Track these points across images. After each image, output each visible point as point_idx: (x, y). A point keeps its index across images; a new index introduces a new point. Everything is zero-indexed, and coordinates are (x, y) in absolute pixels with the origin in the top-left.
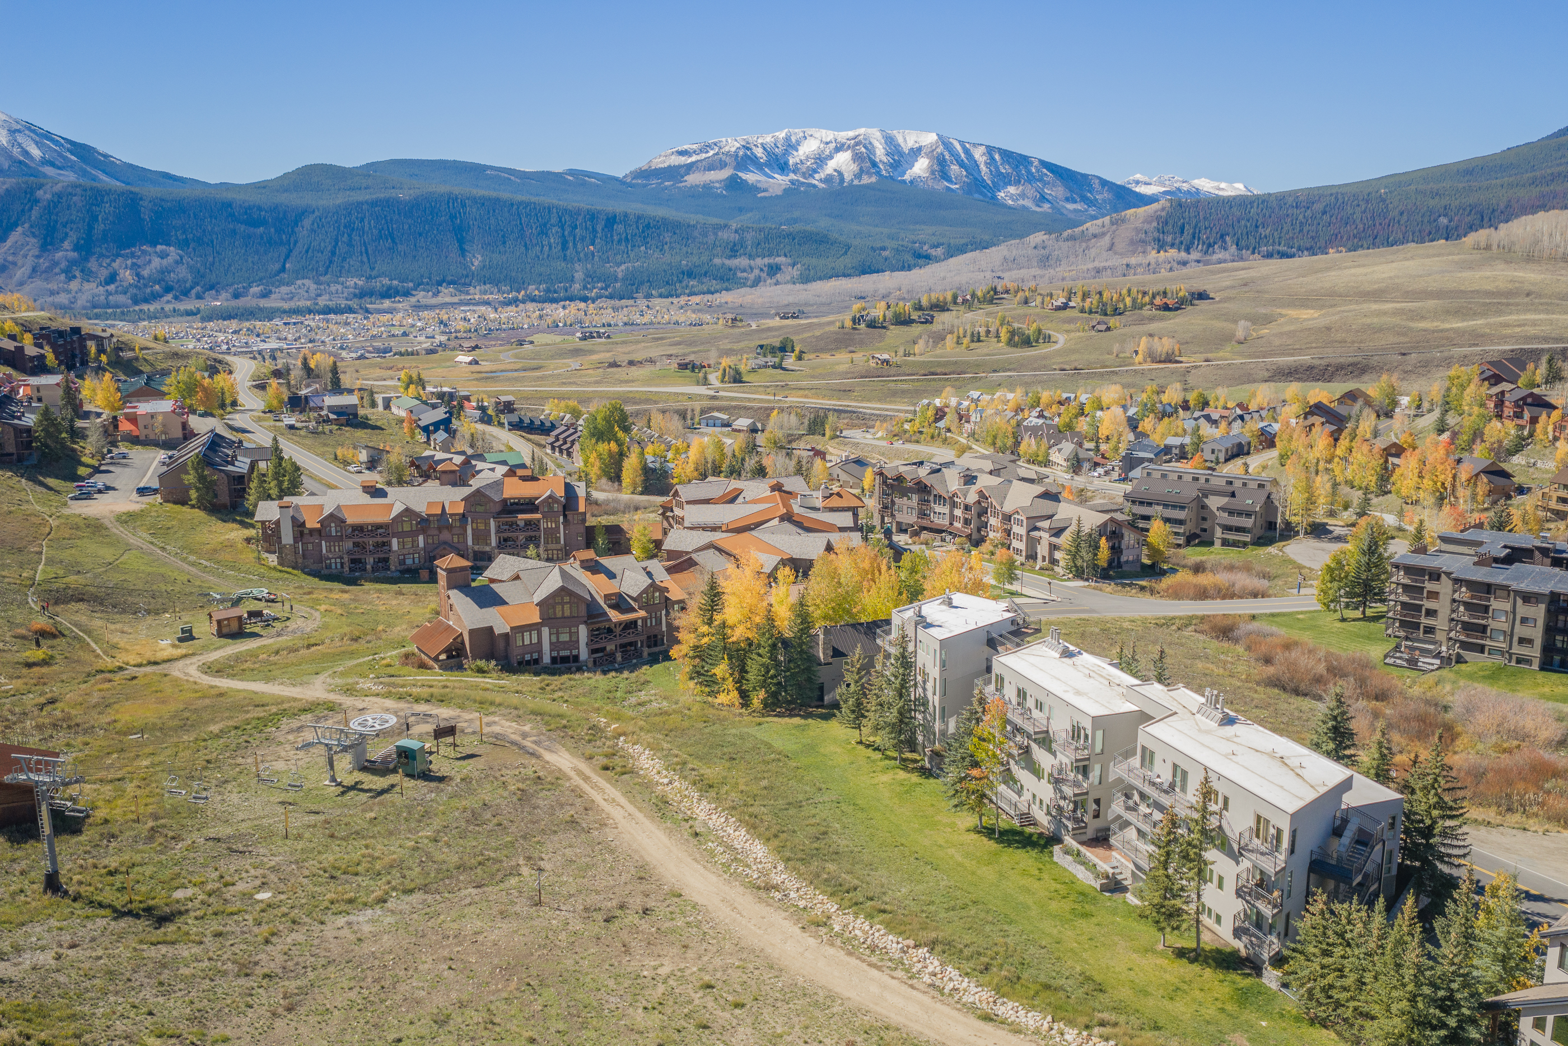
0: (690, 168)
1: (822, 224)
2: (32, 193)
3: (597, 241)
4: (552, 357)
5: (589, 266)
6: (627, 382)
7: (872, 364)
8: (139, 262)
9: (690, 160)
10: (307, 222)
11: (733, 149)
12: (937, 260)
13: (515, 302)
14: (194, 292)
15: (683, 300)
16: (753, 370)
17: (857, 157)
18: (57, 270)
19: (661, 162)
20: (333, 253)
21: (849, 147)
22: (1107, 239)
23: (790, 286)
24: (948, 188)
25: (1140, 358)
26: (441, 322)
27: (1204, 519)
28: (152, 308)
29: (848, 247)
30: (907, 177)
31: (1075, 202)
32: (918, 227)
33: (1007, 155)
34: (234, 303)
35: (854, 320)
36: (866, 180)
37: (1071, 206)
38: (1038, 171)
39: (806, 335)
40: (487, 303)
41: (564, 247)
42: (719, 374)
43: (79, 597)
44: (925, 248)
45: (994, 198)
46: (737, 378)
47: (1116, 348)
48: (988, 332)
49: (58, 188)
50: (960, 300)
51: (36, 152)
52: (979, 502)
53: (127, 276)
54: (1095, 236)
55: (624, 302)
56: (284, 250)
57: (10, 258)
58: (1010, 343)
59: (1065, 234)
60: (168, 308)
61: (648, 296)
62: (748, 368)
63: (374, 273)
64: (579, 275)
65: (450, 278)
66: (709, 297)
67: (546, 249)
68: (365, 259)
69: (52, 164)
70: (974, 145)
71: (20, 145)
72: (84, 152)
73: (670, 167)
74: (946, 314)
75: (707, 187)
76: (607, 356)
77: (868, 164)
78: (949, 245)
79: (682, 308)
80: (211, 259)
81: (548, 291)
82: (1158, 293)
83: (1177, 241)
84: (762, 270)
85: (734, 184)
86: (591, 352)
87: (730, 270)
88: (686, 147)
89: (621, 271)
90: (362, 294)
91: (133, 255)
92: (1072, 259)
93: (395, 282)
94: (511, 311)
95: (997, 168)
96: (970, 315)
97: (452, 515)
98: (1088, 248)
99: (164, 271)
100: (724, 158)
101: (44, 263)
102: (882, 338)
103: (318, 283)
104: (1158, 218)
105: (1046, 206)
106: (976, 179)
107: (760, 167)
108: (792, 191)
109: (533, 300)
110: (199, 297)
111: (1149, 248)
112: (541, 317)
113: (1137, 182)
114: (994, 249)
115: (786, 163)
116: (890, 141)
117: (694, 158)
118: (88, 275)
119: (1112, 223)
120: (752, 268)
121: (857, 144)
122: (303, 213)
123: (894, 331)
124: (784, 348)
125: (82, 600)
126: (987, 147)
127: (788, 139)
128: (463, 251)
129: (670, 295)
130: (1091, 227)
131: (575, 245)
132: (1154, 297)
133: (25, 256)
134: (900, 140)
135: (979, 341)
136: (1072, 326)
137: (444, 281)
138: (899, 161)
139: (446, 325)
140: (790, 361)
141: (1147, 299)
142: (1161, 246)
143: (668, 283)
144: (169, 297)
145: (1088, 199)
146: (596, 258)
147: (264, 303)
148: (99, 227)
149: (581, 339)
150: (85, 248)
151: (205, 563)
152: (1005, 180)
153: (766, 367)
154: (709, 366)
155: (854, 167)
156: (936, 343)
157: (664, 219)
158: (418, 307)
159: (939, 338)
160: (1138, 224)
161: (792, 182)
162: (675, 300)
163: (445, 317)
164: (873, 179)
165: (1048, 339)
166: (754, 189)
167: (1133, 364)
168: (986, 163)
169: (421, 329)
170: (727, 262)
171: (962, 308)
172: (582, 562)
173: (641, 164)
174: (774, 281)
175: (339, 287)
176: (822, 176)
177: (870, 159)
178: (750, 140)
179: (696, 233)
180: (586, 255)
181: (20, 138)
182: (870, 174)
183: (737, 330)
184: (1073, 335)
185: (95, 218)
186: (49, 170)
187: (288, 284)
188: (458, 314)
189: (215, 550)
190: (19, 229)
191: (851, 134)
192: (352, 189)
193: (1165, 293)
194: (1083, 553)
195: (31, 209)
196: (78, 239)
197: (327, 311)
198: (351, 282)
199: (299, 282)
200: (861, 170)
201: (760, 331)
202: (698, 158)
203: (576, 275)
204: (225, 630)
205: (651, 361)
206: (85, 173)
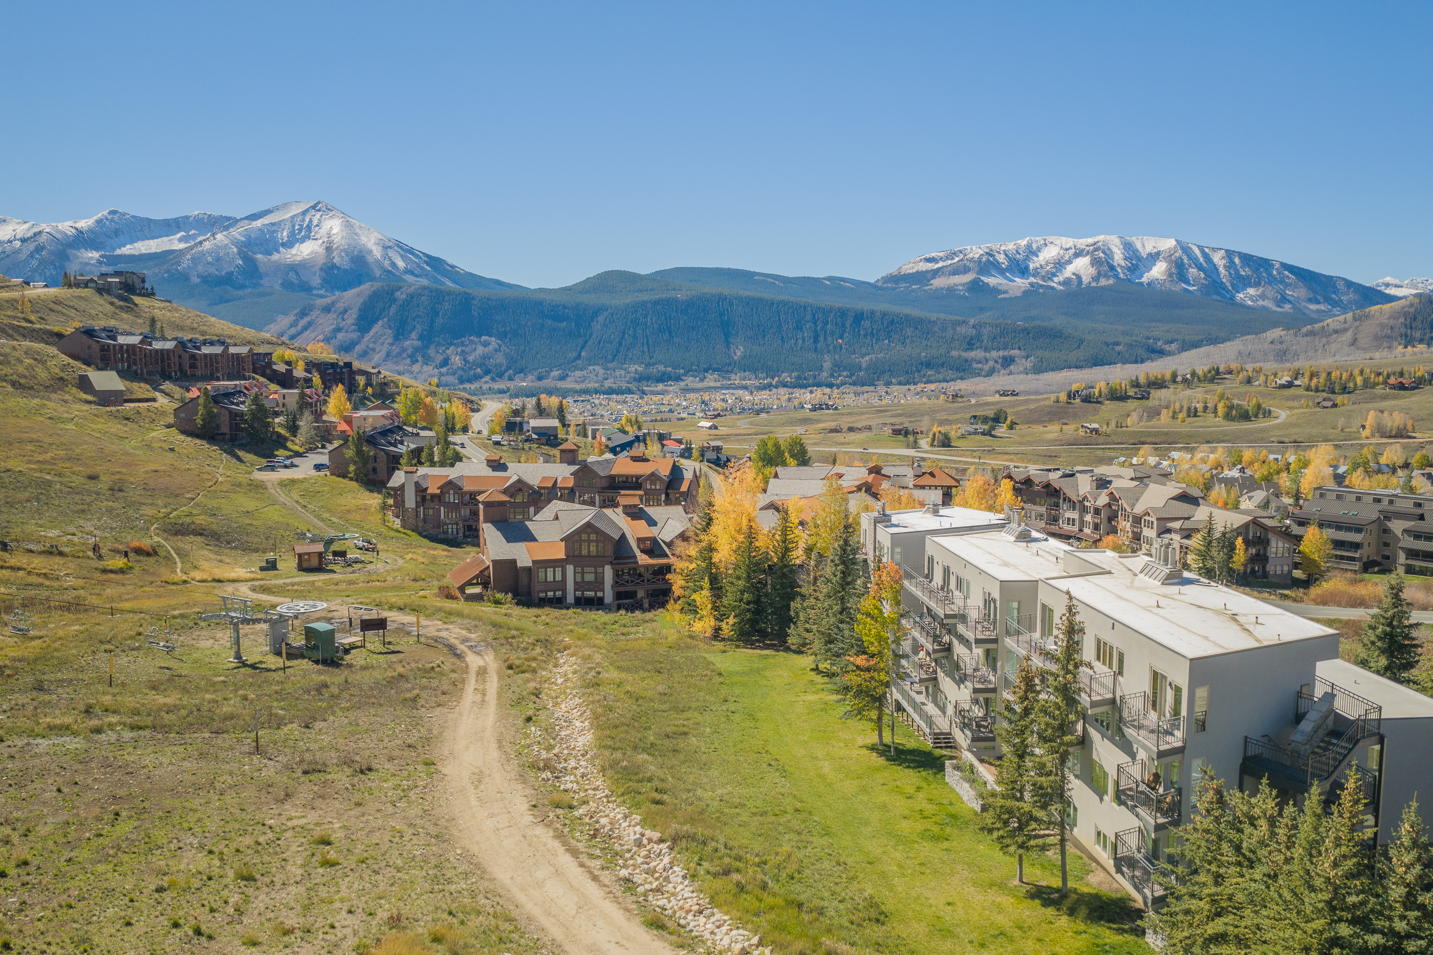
0: (935, 273)
1: (1058, 321)
2: (392, 294)
3: (846, 335)
4: (783, 425)
5: (837, 357)
6: (842, 444)
7: (1081, 432)
8: (467, 349)
9: (936, 266)
10: (601, 319)
11: (977, 256)
12: (1170, 354)
13: (769, 387)
14: (507, 374)
15: (919, 387)
16: (963, 437)
17: (1095, 262)
18: (405, 355)
19: (910, 268)
20: (620, 344)
21: (1088, 253)
22: (1349, 335)
23: (1022, 376)
24: (1186, 290)
25: (1366, 433)
26: (703, 402)
27: (1386, 545)
28: (473, 387)
29: (1081, 341)
30: (1145, 279)
31: (1319, 303)
32: (1153, 324)
33: (1247, 259)
34: (538, 384)
35: (1069, 396)
36: (1103, 282)
37: (1313, 307)
38: (1279, 273)
39: (1021, 408)
40: (745, 388)
41: (816, 341)
42: (929, 440)
43: (200, 532)
44: (1159, 343)
45: (1232, 298)
46: (946, 442)
47: (1341, 422)
48: (1205, 408)
49: (411, 290)
50: (1179, 379)
51: (401, 264)
52: (1109, 505)
53: (457, 360)
54: (1336, 332)
55: (865, 388)
56: (581, 341)
57: (371, 346)
58: (1228, 417)
59: (1304, 330)
60: (485, 387)
61: (888, 384)
62: (959, 434)
63: (653, 360)
64: (827, 365)
65: (715, 366)
66: (944, 385)
67: (800, 342)
68: (646, 349)
69: (412, 273)
70: (1214, 250)
71: (390, 259)
72: (435, 263)
73: (918, 272)
74: (1164, 391)
75: (951, 290)
76: (832, 425)
77: (1106, 268)
78: (1184, 341)
79: (918, 394)
80: (522, 348)
81: (799, 378)
82: (1394, 374)
83: (1427, 337)
84: (996, 362)
85: (976, 287)
86: (818, 421)
87: (966, 361)
88: (933, 255)
89: (865, 361)
90: (642, 378)
91: (462, 344)
92: (1311, 354)
93: (669, 369)
94: (765, 395)
95: (1237, 271)
96: (1188, 392)
97: (561, 489)
98: (1328, 343)
99: (486, 357)
100: (968, 264)
101: (395, 350)
102: (1096, 412)
103: (607, 369)
104: (1406, 315)
105: (1287, 307)
106: (1215, 281)
107: (1002, 272)
108: (1030, 294)
109: (785, 385)
110: (511, 379)
111: (1395, 343)
112: (789, 399)
113: (1387, 285)
114: (1228, 343)
115: (1027, 268)
116: (1128, 246)
117: (940, 264)
118: (427, 360)
119: (1355, 319)
120: (987, 360)
121: (1096, 250)
122: (598, 311)
123: (1109, 405)
124: (997, 419)
125: (201, 535)
126: (1227, 251)
127: (1029, 246)
128: (728, 344)
129: (908, 383)
130: (1332, 323)
131: (825, 339)
132: (1388, 376)
133: (382, 344)
134: (1139, 246)
135: (1195, 416)
136: (1296, 403)
137: (709, 369)
138: (1137, 265)
139: (706, 405)
140: (1001, 430)
141: (1381, 379)
142: (1409, 341)
143: (907, 372)
144: (487, 378)
145: (1332, 300)
146: (844, 350)
147: (561, 385)
148: (440, 321)
149: (811, 410)
150: (427, 339)
151: (334, 519)
152: (1245, 282)
153: (975, 433)
154: (922, 432)
155: (1092, 271)
156: (1150, 418)
157: (907, 316)
158: (686, 390)
159: (1155, 413)
160: (1384, 320)
161: (1031, 284)
162: (912, 387)
163: (706, 398)
164: (1111, 282)
165: (1268, 414)
166: (996, 291)
167: (1360, 439)
168: (1225, 266)
169: (686, 408)
170: (964, 354)
171: (1181, 387)
172: (625, 507)
173: (892, 270)
174: (1007, 371)
175: (623, 372)
176: (1061, 279)
177: (1108, 263)
178: (994, 248)
179: (936, 329)
180: (835, 347)
181: (391, 253)
182: (1107, 277)
183: (956, 405)
184: (1296, 411)
185: (437, 314)
186: (409, 278)
187: (581, 370)
188: (719, 396)
189: (349, 511)
190: (380, 323)
191: (1090, 241)
192: (640, 291)
193: (1401, 374)
194: (1214, 552)
195: (390, 307)
196: (423, 330)
197: (611, 392)
198: (633, 368)
199: (591, 368)
200: (1099, 274)
201: (978, 405)
202: (944, 264)
203: (825, 365)
204: (305, 565)
205: (869, 428)
206: (436, 280)
